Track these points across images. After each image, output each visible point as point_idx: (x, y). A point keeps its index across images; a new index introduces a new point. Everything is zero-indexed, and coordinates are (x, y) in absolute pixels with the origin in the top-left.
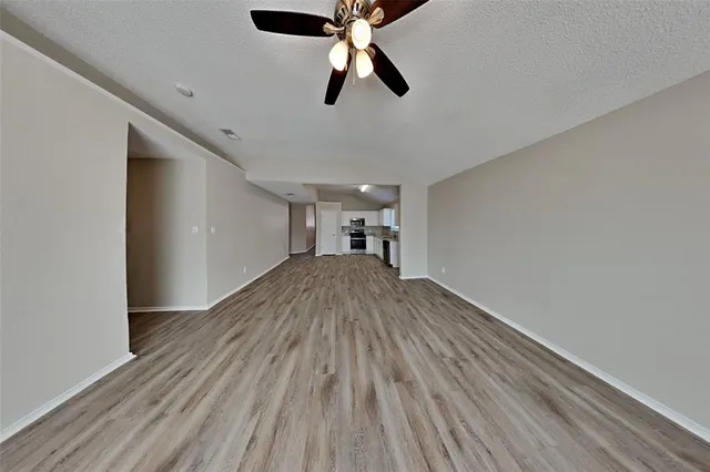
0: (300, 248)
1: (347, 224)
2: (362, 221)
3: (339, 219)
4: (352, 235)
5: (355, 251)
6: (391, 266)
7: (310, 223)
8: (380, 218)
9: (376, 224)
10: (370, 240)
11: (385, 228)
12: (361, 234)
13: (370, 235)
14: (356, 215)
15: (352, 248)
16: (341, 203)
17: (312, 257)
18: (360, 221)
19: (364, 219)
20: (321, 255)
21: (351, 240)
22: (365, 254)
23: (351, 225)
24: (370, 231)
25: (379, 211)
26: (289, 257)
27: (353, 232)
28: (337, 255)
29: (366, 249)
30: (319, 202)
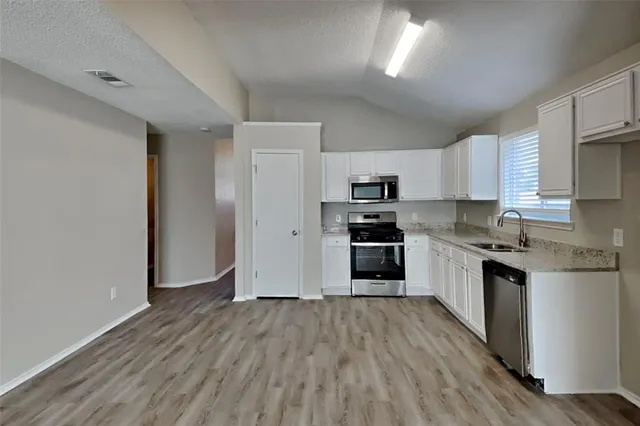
0: (185, 270)
1: (340, 193)
2: (389, 187)
3: (313, 177)
4: (355, 232)
5: (363, 286)
8: (448, 175)
9: (436, 194)
10: (416, 250)
11: (465, 205)
12: (388, 231)
13: (413, 231)
14: (372, 165)
15: (356, 274)
16: (319, 124)
17: (225, 302)
18: (382, 185)
19: (396, 177)
20: (253, 297)
21: (352, 247)
22: (401, 297)
23: (353, 198)
24: (415, 218)
25: (448, 149)
26: (148, 305)
27: (360, 220)
28: (304, 298)
29: (404, 279)
30: (245, 123)
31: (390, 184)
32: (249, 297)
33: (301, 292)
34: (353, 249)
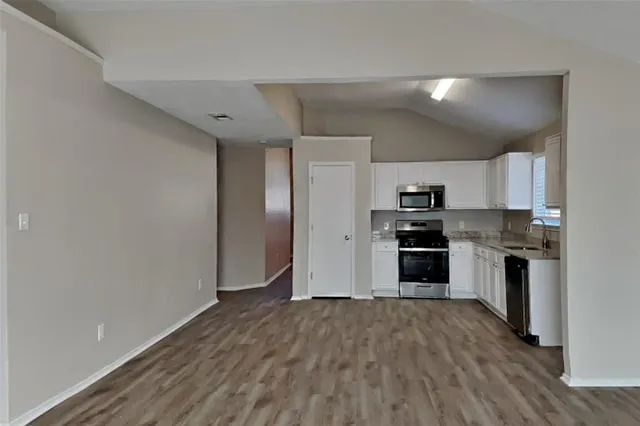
0: (249, 276)
1: (389, 202)
2: (436, 196)
3: (363, 191)
4: (403, 238)
5: (411, 288)
6: (532, 340)
7: (276, 200)
8: (496, 183)
10: (461, 257)
11: (510, 215)
12: (435, 237)
13: (460, 238)
14: (418, 176)
15: (405, 276)
16: (370, 138)
17: (283, 301)
18: (429, 194)
19: (443, 187)
20: (308, 297)
21: (400, 252)
22: (446, 299)
23: (401, 206)
24: (462, 226)
25: (492, 161)
26: (217, 301)
27: (408, 228)
28: (356, 298)
29: (448, 282)
30: (302, 137)
31: (436, 194)
32: (305, 297)
33: (353, 292)
34: (401, 254)
